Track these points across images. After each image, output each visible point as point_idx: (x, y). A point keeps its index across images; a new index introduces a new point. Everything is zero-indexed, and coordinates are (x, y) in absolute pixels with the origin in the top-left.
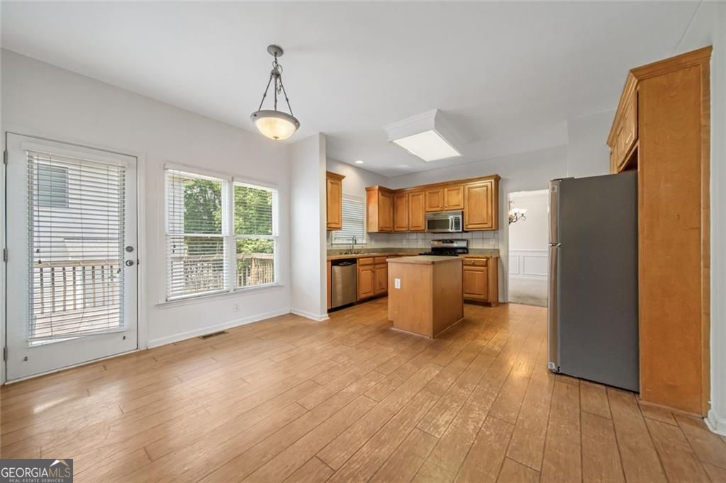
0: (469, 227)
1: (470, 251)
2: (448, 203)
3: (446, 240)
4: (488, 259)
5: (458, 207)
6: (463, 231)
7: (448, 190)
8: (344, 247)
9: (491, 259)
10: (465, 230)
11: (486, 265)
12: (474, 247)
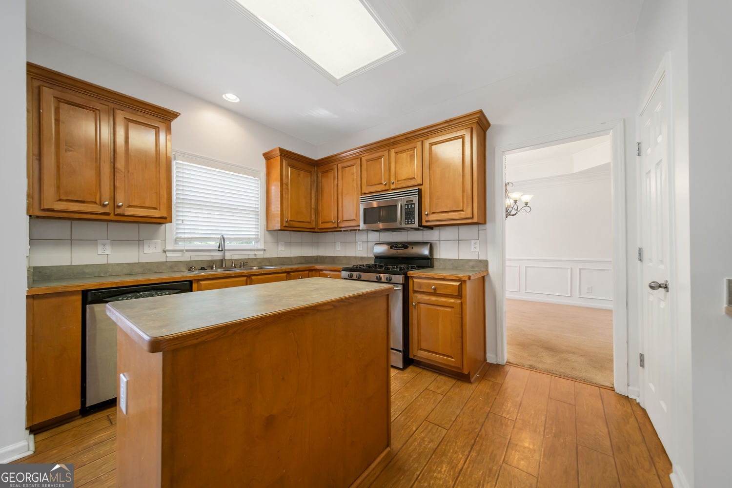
0: (432, 217)
1: (436, 264)
2: (396, 174)
3: (397, 243)
4: (462, 282)
5: (413, 183)
6: (422, 227)
7: (397, 153)
8: (206, 257)
9: (468, 283)
10: (424, 223)
11: (459, 294)
12: (443, 257)
